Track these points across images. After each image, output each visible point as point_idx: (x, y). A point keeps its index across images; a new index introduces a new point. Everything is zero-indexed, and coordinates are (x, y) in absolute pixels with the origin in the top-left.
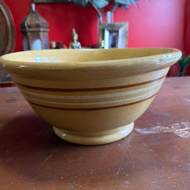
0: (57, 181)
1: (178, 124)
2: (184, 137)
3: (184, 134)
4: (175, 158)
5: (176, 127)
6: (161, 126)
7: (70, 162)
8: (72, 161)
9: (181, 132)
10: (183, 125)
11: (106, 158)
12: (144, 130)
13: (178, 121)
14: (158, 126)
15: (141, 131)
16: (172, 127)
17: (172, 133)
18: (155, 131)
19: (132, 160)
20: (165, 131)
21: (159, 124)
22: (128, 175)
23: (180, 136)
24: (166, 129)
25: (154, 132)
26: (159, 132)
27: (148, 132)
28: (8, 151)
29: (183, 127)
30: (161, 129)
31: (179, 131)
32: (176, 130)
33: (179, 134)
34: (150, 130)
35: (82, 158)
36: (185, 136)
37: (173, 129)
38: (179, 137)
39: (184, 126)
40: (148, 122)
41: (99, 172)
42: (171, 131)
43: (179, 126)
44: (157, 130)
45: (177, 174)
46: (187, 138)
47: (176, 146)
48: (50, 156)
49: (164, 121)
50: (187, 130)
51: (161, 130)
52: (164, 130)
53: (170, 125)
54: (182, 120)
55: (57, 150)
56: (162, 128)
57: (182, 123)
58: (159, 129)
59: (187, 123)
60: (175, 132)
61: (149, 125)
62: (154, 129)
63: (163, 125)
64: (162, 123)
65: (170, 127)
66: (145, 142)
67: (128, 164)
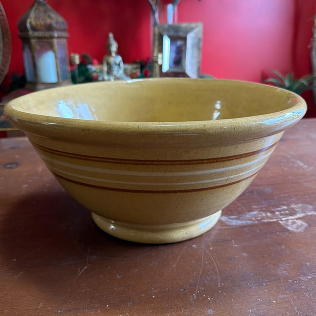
0: (99, 311)
1: (285, 207)
2: (296, 230)
3: (295, 226)
4: (282, 268)
5: (282, 212)
6: (258, 211)
7: (118, 277)
8: (121, 276)
9: (290, 221)
10: (293, 209)
11: (175, 269)
12: (232, 219)
13: (285, 202)
14: (254, 211)
15: (228, 221)
16: (277, 213)
17: (277, 223)
18: (250, 220)
19: (216, 273)
20: (266, 221)
21: (255, 207)
22: (211, 299)
23: (289, 228)
24: (267, 217)
25: (249, 222)
26: (256, 222)
27: (239, 223)
28: (15, 260)
29: (293, 212)
30: (260, 216)
31: (288, 220)
32: (283, 219)
33: (287, 225)
34: (242, 218)
35: (136, 270)
36: (297, 228)
37: (278, 215)
38: (288, 230)
39: (296, 211)
40: (239, 204)
41: (165, 294)
42: (275, 220)
43: (287, 212)
44: (254, 219)
45: (286, 296)
46: (300, 233)
47: (283, 247)
48: (85, 268)
49: (263, 202)
50: (299, 219)
51: (259, 218)
52: (264, 219)
53: (273, 210)
54: (292, 200)
55: (95, 257)
56: (260, 214)
57: (292, 206)
58: (255, 216)
59: (300, 205)
60: (281, 222)
61: (240, 209)
62: (248, 216)
63: (261, 210)
64: (260, 206)
65: (273, 213)
66: (234, 240)
67: (209, 278)
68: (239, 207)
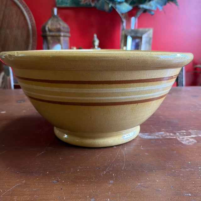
0: (41, 175)
1: (184, 131)
2: (188, 144)
3: (187, 141)
4: (170, 163)
5: (181, 134)
6: (165, 132)
7: (60, 159)
8: (62, 158)
9: (185, 139)
10: (190, 132)
11: (97, 158)
12: (145, 135)
13: (185, 129)
14: (162, 132)
15: (142, 136)
16: (177, 134)
17: (176, 139)
18: (157, 136)
19: (124, 161)
20: (168, 137)
21: (164, 130)
22: (114, 175)
23: (183, 142)
24: (170, 136)
25: (156, 137)
26: (161, 138)
27: (149, 137)
30: (165, 134)
31: (184, 138)
32: (180, 137)
33: (182, 141)
34: (153, 135)
35: (73, 156)
36: (189, 143)
37: (178, 135)
38: (182, 144)
39: (191, 134)
40: (153, 128)
41: (86, 170)
42: (175, 137)
43: (185, 134)
44: (160, 136)
45: (167, 178)
46: (190, 145)
47: (175, 152)
48: (42, 153)
49: (170, 128)
50: (192, 138)
51: (164, 136)
52: (167, 136)
53: (175, 132)
54: (191, 127)
55: (50, 148)
57: (189, 131)
58: (162, 135)
59: (196, 130)
60: (178, 139)
61: (153, 130)
62: (157, 134)
63: (168, 132)
64: (167, 130)
65: (175, 133)
66: (142, 146)
67: (117, 164)
68: (153, 129)
